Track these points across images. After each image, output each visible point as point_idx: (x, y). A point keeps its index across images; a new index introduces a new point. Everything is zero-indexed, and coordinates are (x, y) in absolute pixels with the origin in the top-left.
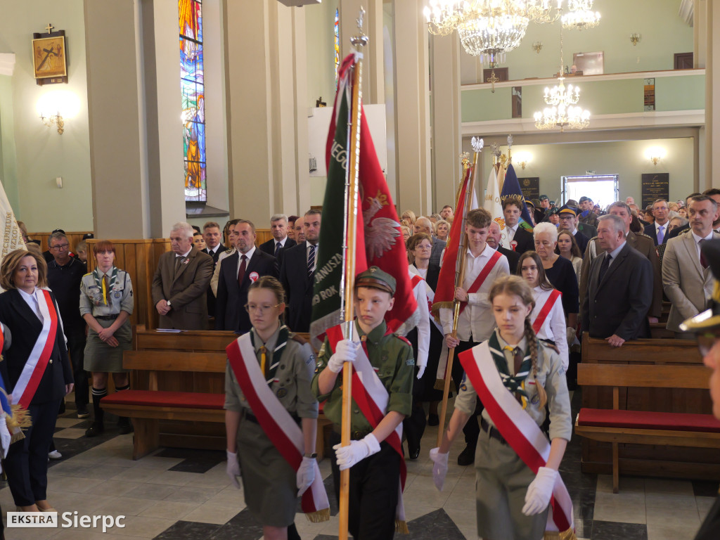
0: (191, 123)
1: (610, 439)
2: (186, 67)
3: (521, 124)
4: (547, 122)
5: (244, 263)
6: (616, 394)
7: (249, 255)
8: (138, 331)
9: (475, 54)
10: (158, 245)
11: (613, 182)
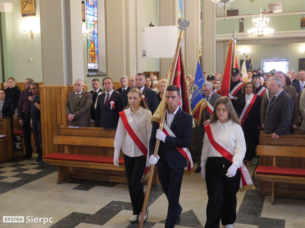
0: (91, 34)
1: (271, 180)
2: (90, 9)
3: (243, 35)
4: (254, 34)
5: (108, 97)
6: (274, 159)
7: (110, 93)
8: (60, 127)
9: (217, 2)
10: (70, 89)
11: (286, 62)
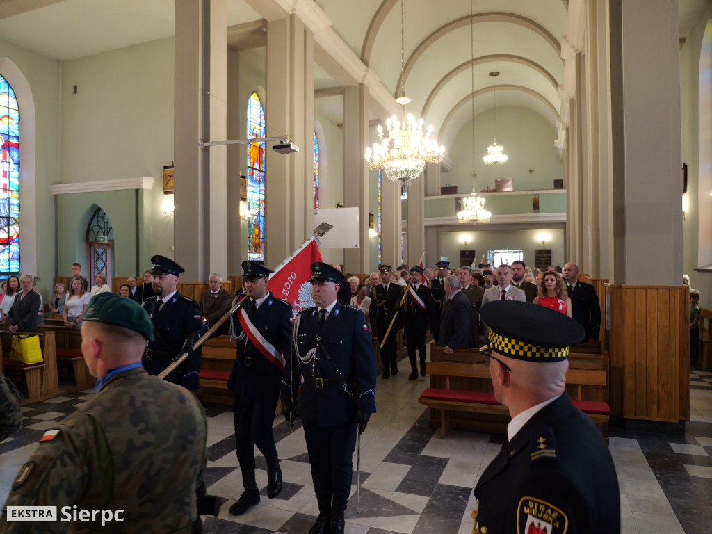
0: (256, 216)
1: (439, 407)
2: (254, 185)
4: (465, 219)
9: (394, 180)
